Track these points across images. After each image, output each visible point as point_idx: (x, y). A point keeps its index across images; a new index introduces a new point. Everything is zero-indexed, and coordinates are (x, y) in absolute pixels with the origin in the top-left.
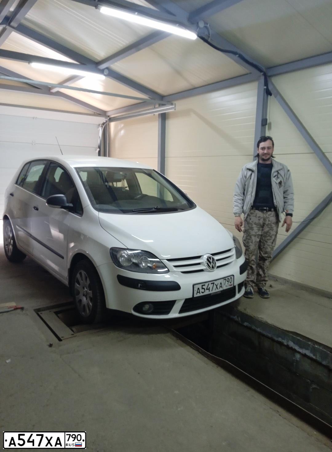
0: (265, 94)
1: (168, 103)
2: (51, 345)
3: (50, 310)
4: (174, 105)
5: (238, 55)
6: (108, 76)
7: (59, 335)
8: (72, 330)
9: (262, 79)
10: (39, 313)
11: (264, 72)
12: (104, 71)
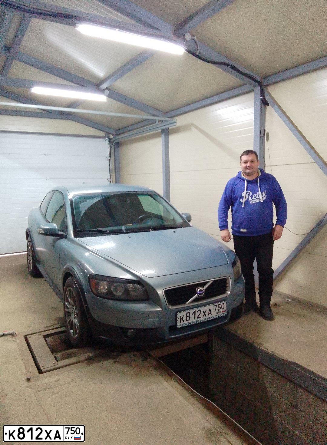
0: (262, 104)
1: (169, 119)
2: (29, 380)
3: (39, 334)
4: (174, 119)
5: (230, 66)
6: (109, 96)
7: (41, 364)
8: (56, 358)
9: (258, 89)
10: (28, 337)
11: (259, 82)
12: (104, 91)
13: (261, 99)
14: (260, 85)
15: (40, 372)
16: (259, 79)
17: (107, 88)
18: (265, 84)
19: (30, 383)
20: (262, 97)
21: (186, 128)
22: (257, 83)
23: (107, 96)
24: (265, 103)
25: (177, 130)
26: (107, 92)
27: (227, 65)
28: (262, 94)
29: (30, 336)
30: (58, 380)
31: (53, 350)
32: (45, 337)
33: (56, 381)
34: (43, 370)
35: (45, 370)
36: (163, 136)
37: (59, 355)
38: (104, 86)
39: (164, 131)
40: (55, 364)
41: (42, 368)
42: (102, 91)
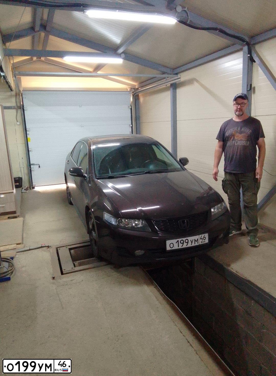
0: (250, 62)
1: (174, 76)
2: (54, 278)
3: (67, 247)
4: (179, 76)
5: (218, 31)
6: (125, 59)
7: (63, 268)
8: (74, 265)
9: (246, 48)
10: (58, 249)
11: (247, 42)
12: (121, 55)
13: (249, 56)
14: (248, 44)
15: (62, 273)
16: (247, 39)
17: (123, 53)
18: (252, 43)
19: (54, 281)
20: (249, 55)
21: (190, 82)
22: (245, 43)
23: (123, 59)
24: (252, 60)
25: (182, 84)
26: (123, 55)
27: (215, 29)
28: (250, 52)
29: (60, 248)
30: (73, 280)
31: (74, 259)
32: (70, 249)
33: (71, 280)
34: (64, 272)
35: (66, 272)
36: (171, 89)
37: (76, 263)
38: (121, 51)
39: (172, 85)
40: (72, 269)
41: (63, 271)
42: (119, 55)
